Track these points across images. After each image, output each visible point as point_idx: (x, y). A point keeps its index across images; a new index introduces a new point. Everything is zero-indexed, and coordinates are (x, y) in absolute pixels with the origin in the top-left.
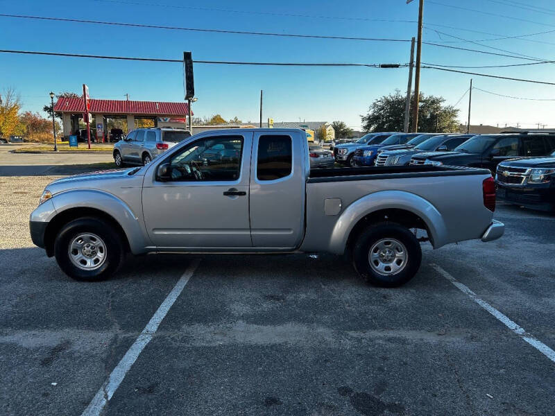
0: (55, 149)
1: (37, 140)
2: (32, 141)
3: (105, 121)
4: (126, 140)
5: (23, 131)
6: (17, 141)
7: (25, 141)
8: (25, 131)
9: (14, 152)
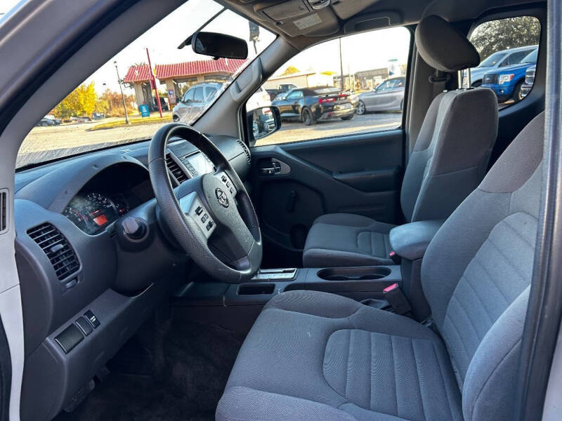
0: (127, 122)
1: (118, 114)
2: (114, 116)
3: (176, 86)
4: (184, 102)
5: (105, 108)
6: (99, 118)
7: (107, 117)
8: (108, 107)
9: (90, 130)
